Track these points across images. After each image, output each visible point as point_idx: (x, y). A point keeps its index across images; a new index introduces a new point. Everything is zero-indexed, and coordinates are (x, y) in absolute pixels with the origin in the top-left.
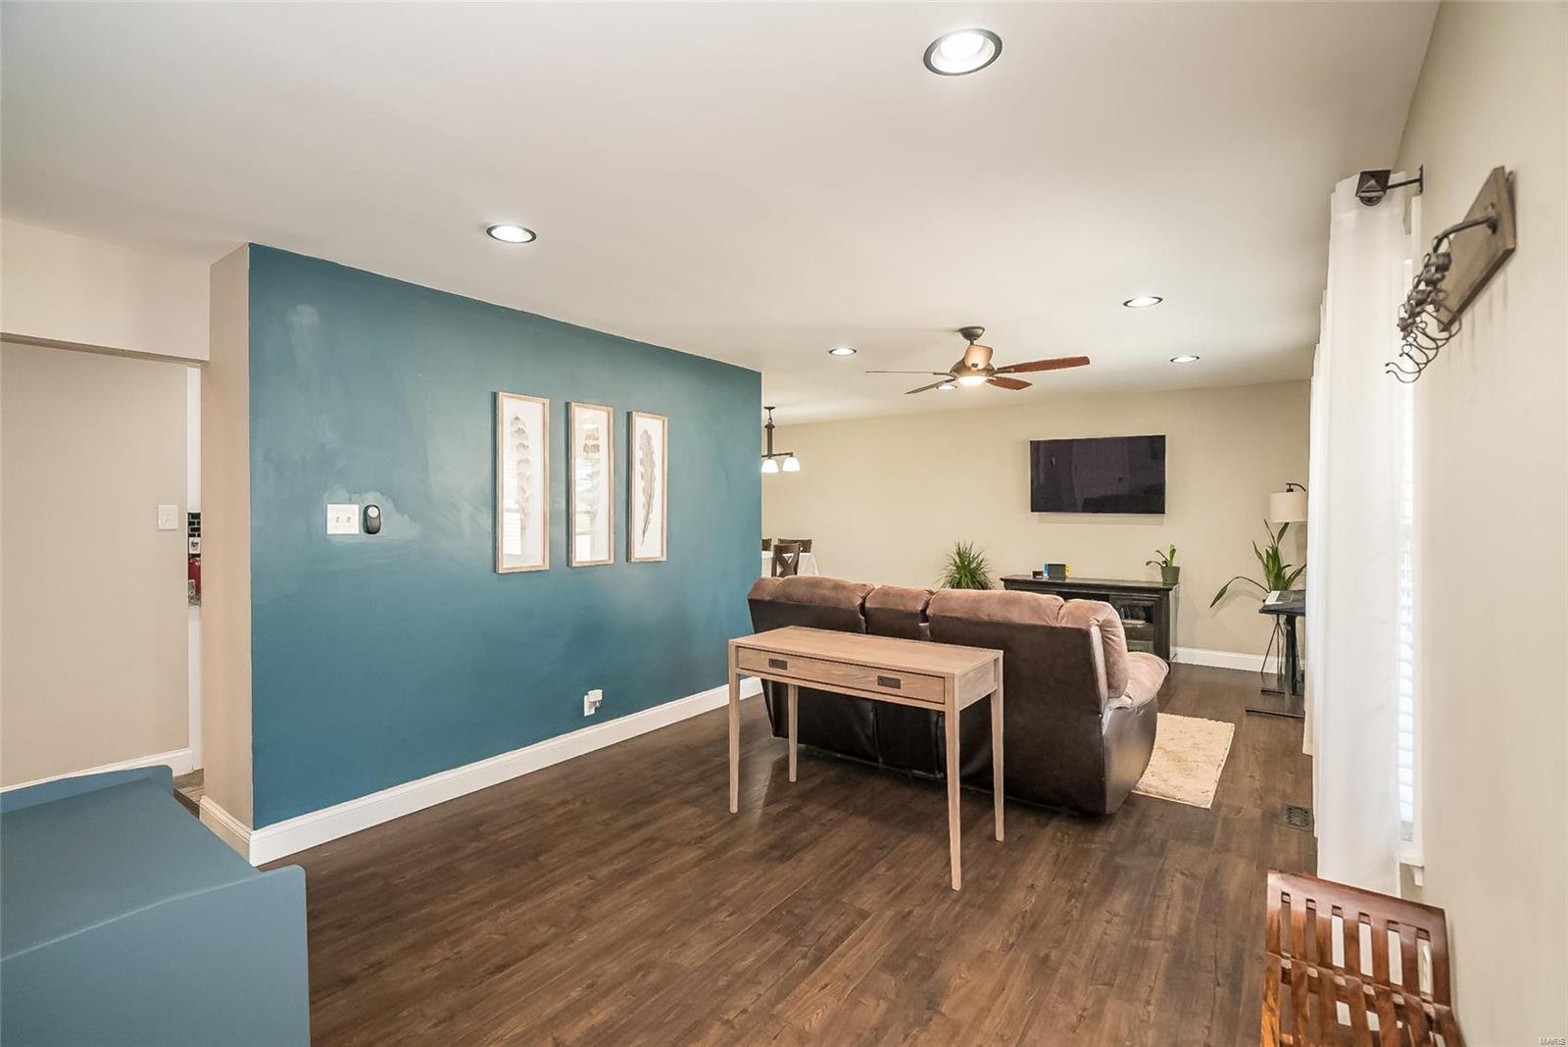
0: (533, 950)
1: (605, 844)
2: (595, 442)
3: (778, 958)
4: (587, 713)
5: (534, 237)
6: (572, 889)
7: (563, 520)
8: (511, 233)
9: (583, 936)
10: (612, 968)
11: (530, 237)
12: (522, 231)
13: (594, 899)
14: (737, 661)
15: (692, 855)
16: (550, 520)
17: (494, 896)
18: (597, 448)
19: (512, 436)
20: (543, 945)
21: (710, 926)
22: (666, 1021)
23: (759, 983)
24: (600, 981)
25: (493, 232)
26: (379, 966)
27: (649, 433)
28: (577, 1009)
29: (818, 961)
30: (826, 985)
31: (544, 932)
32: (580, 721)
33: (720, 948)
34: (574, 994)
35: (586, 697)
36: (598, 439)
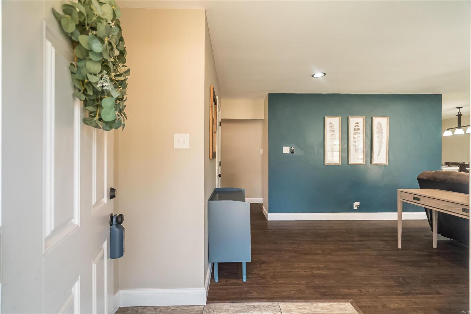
0: (315, 254)
1: (346, 241)
2: (358, 128)
3: (390, 286)
4: (354, 208)
5: (325, 74)
6: (331, 247)
7: (346, 150)
8: (319, 75)
9: (329, 256)
10: (333, 265)
11: (324, 74)
12: (322, 74)
13: (336, 251)
14: (401, 197)
15: (375, 253)
16: (342, 151)
17: (312, 241)
18: (359, 129)
19: (329, 128)
20: (319, 254)
21: (370, 270)
22: (342, 281)
23: (378, 288)
24: (328, 266)
25: (314, 76)
26: (282, 243)
27: (381, 123)
28: (319, 268)
29: (406, 294)
30: (404, 301)
31: (320, 252)
32: (351, 210)
33: (369, 276)
34: (320, 266)
35: (354, 203)
36: (359, 126)
